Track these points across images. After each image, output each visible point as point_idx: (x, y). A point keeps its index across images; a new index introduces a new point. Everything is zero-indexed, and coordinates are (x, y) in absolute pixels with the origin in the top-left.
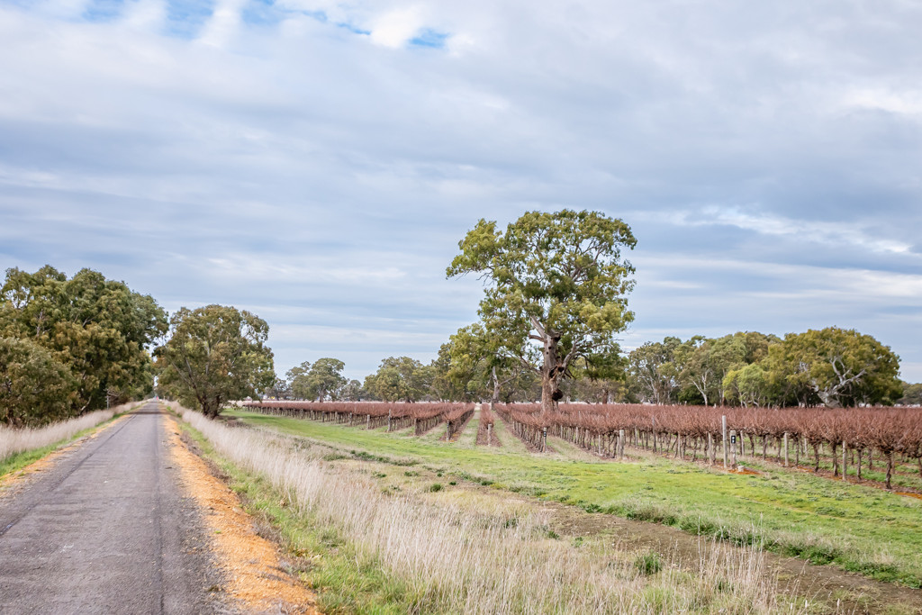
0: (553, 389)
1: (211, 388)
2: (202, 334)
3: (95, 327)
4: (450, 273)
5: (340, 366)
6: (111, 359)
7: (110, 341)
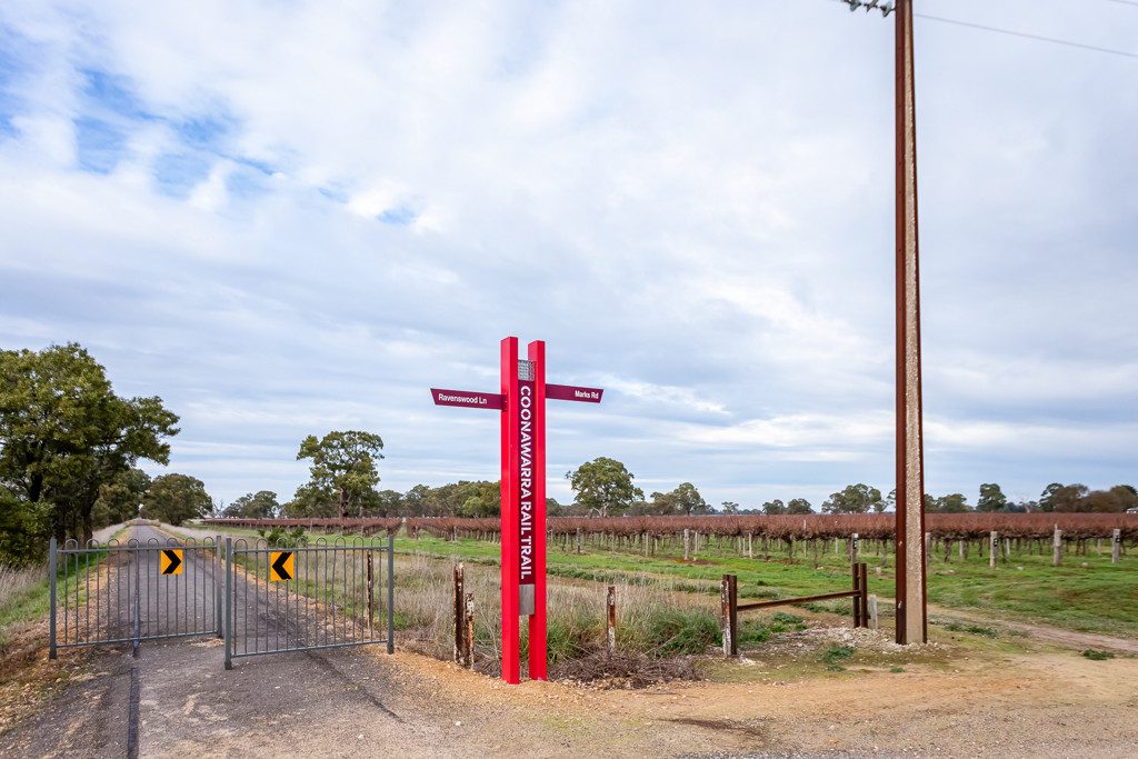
0: (344, 511)
1: (175, 513)
2: (169, 488)
3: (115, 486)
4: (298, 458)
5: (274, 496)
6: (123, 501)
7: (123, 493)
